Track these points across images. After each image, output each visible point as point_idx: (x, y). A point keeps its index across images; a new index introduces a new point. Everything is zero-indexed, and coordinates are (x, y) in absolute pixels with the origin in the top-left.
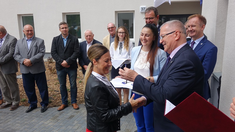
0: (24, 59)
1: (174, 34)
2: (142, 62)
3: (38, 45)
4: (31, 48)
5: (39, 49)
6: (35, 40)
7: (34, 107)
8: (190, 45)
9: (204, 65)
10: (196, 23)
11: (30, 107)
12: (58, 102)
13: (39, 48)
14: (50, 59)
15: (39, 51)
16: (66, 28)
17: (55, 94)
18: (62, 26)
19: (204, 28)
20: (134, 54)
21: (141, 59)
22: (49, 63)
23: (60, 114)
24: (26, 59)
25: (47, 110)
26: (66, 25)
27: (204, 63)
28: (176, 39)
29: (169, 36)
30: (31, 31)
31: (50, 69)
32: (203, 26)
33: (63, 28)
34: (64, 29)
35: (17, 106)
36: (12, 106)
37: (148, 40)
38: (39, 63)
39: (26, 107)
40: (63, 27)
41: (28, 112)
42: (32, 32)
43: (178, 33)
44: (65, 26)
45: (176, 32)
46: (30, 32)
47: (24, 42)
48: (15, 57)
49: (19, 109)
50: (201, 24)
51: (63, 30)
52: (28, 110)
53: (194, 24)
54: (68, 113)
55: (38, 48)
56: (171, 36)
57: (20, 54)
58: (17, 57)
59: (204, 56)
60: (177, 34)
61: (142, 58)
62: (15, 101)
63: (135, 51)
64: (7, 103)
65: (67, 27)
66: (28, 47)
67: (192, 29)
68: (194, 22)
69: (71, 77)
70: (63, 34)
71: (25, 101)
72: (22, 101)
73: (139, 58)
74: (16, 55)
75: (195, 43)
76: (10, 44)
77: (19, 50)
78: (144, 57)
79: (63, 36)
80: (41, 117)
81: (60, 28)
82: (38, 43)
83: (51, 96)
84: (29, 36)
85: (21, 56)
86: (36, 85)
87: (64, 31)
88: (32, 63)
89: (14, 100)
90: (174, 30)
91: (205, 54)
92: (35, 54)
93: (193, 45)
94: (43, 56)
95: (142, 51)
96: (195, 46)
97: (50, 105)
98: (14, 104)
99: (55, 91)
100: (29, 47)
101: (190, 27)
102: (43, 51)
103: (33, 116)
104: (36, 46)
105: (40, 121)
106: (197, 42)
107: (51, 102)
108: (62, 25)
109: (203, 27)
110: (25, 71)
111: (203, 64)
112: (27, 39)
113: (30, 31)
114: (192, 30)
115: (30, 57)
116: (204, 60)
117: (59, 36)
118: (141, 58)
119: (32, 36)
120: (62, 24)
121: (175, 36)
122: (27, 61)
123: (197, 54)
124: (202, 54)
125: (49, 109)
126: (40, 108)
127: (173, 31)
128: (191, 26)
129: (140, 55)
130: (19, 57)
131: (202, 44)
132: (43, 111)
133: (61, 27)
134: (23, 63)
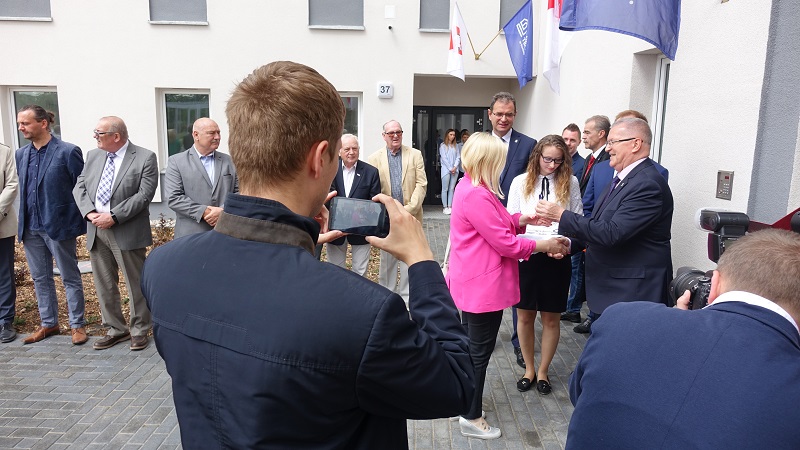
0: (204, 206)
1: (631, 143)
24: (209, 207)
29: (623, 145)
45: (636, 141)
58: (182, 201)
66: (208, 176)
74: (178, 196)
76: (143, 169)
85: (191, 199)
89: (138, 324)
90: (634, 136)
98: (138, 333)
121: (634, 145)
122: (212, 211)
134: (202, 218)
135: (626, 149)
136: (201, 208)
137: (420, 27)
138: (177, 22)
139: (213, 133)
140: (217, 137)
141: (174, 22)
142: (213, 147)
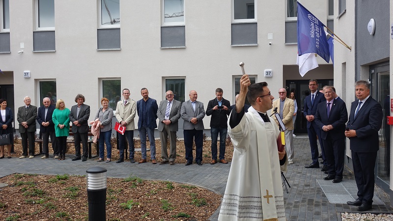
88: (197, 121)
89: (172, 157)
98: (171, 160)
134: (190, 121)
137: (286, 42)
138: (172, 47)
139: (195, 95)
140: (196, 96)
141: (171, 47)
142: (195, 99)
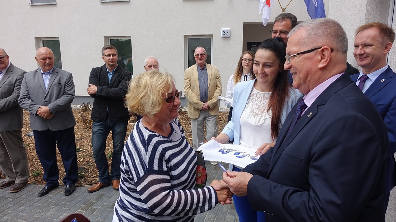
0: (38, 106)
1: (316, 55)
2: (256, 111)
3: (63, 82)
4: (50, 87)
5: (64, 89)
6: (57, 74)
7: (52, 186)
8: (358, 84)
9: (388, 123)
10: (373, 38)
11: (46, 187)
12: (95, 176)
13: (65, 86)
14: (84, 106)
15: (64, 92)
16: (114, 55)
17: (91, 162)
18: (108, 52)
19: (389, 50)
20: (240, 95)
21: (255, 107)
22: (84, 112)
23: (98, 199)
24: (41, 106)
25: (75, 192)
26: (113, 50)
27: (389, 118)
28: (321, 65)
29: (305, 58)
30: (49, 58)
31: (85, 121)
32: (388, 46)
33: (109, 55)
34: (112, 57)
35: (25, 184)
36: (16, 185)
37: (268, 74)
38: (63, 112)
39: (39, 186)
40: (110, 53)
41: (42, 194)
42: (51, 61)
43: (326, 53)
44: (112, 53)
45: (323, 51)
46: (47, 61)
47: (36, 77)
48: (20, 102)
49: (26, 190)
50: (383, 41)
51: (109, 58)
52: (42, 192)
53: (369, 41)
54: (110, 197)
55: (62, 87)
56: (310, 59)
57: (29, 97)
58: (25, 102)
59: (389, 105)
60: (323, 55)
61: (257, 104)
62: (20, 177)
63: (242, 91)
64: (7, 180)
65: (115, 53)
66: (44, 84)
67: (363, 52)
68: (368, 37)
69: (116, 134)
70: (109, 64)
71: (38, 174)
72: (33, 175)
73: (251, 104)
74: (23, 99)
75: (368, 78)
76: (16, 81)
77: (28, 91)
78: (260, 101)
79: (109, 67)
80: (65, 205)
81: (104, 55)
82: (63, 79)
83: (84, 165)
84: (47, 68)
85: (32, 101)
86: (57, 149)
87: (111, 60)
88: (52, 113)
89: (19, 175)
90: (319, 45)
91: (391, 102)
92: (58, 97)
93: (364, 83)
94: (70, 101)
95: (255, 90)
96: (368, 84)
97: (82, 181)
98: (18, 181)
99: (90, 157)
100: (46, 86)
101: (360, 47)
102: (71, 91)
103: (51, 203)
104: (59, 84)
105: (61, 213)
106: (373, 77)
107: (82, 177)
108: (108, 50)
109: (386, 48)
110: (39, 127)
111: (386, 120)
112: (42, 72)
113: (47, 59)
114: (363, 54)
115: (50, 102)
116: (388, 114)
117: (102, 67)
118: (255, 104)
119: (51, 67)
120: (107, 48)
121: (319, 57)
122: (43, 109)
123: (372, 100)
124: (385, 101)
125: (78, 189)
126: (63, 188)
127: (316, 46)
128: (362, 45)
129: (252, 98)
130: (28, 102)
131: (383, 80)
132: (69, 193)
133: (107, 54)
134: (36, 113)
135: (308, 65)
136: (35, 107)
141: (112, 1)
